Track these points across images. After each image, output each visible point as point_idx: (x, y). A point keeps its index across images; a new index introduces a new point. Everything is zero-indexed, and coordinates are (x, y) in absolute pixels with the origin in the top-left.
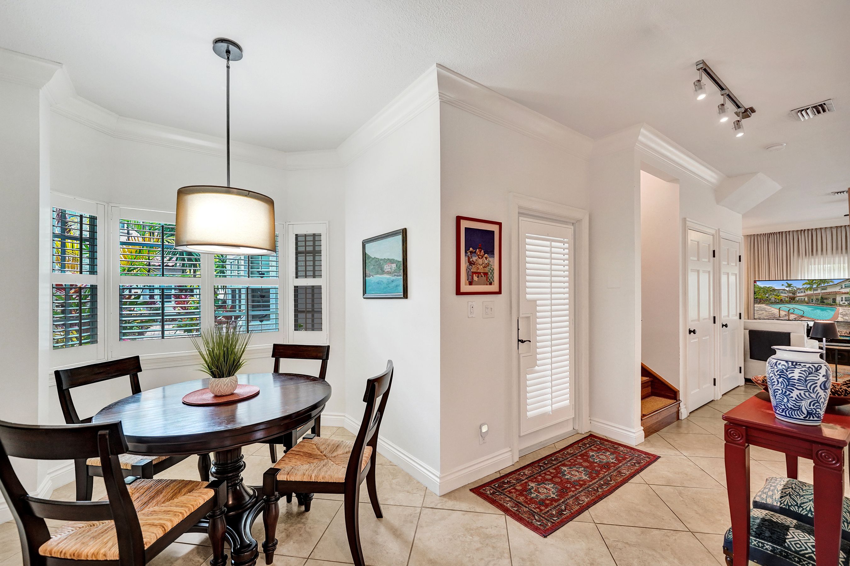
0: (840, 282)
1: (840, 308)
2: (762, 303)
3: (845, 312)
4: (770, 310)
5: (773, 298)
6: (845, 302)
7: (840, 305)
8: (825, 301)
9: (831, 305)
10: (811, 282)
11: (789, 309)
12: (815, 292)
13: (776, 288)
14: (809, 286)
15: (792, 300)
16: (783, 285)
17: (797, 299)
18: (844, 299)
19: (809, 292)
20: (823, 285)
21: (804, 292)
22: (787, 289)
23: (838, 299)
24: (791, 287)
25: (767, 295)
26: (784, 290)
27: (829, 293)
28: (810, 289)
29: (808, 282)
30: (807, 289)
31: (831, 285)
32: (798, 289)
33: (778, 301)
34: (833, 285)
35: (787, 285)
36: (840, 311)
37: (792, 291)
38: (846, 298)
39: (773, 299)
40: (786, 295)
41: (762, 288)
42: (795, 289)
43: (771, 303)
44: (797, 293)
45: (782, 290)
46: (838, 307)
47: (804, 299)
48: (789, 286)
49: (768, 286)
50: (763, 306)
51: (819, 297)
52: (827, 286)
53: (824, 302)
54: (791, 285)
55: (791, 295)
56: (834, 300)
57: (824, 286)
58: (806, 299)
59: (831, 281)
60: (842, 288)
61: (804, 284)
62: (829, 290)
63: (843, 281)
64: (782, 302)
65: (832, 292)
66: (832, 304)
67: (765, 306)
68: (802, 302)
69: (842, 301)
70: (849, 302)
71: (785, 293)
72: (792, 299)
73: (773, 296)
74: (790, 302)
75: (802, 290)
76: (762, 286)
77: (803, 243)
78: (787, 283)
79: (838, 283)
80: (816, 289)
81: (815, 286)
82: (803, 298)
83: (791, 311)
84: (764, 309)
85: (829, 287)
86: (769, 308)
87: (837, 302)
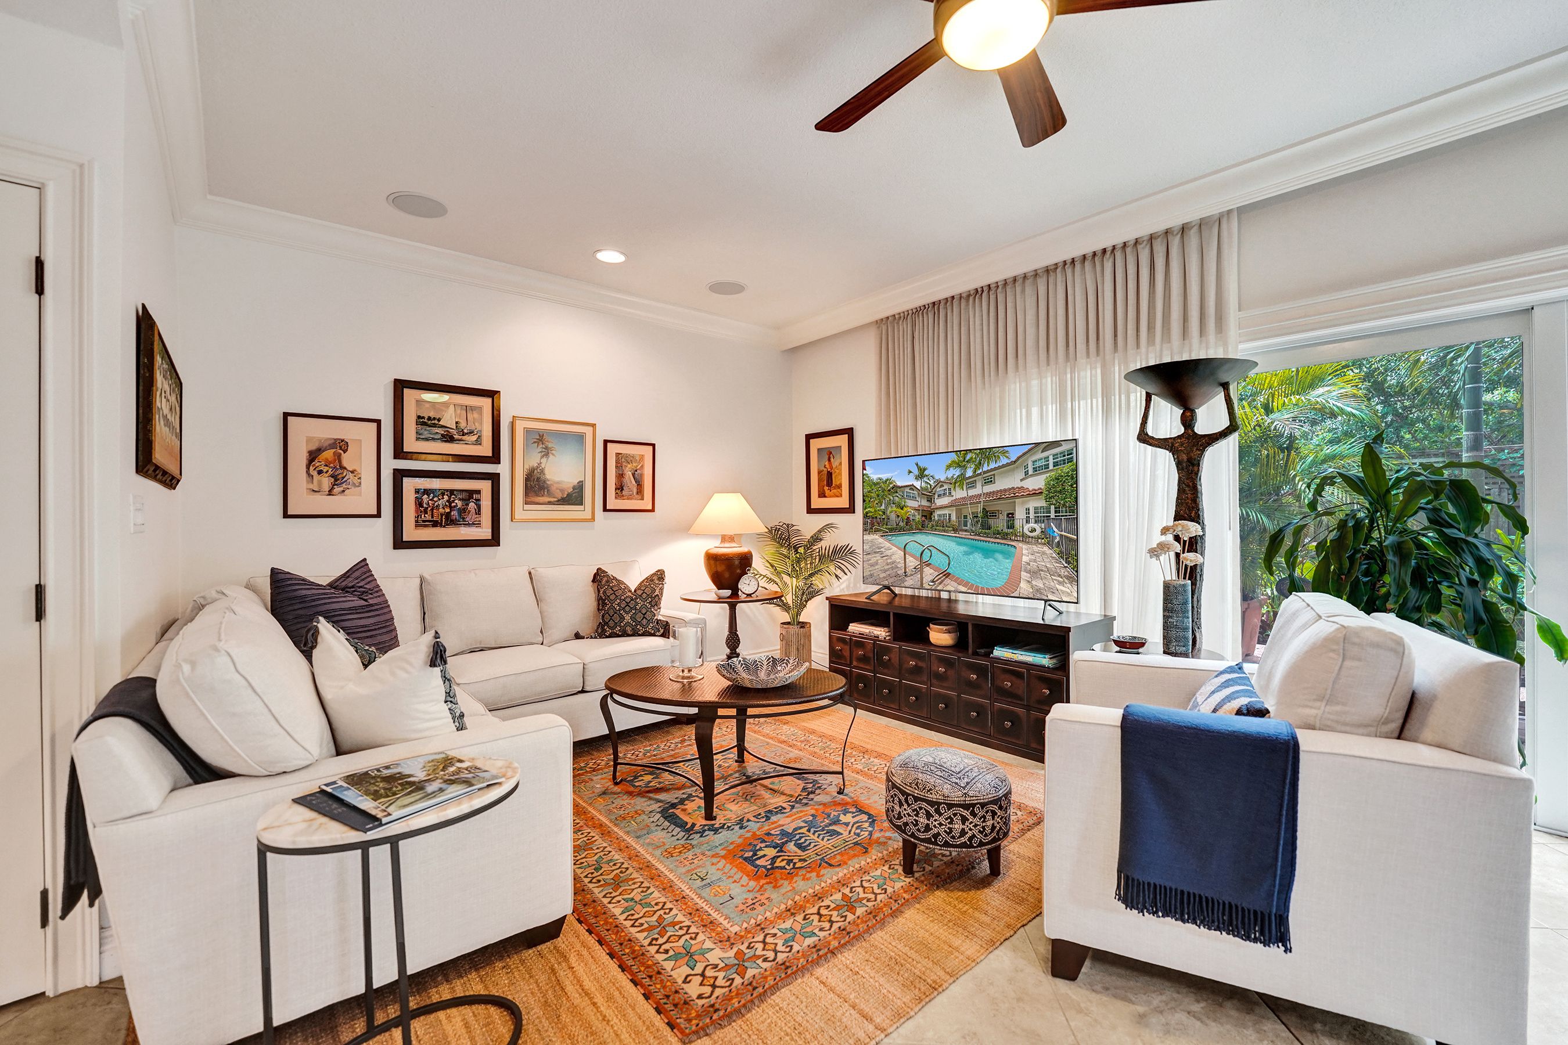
0: (1024, 454)
1: (1024, 548)
2: (877, 531)
3: (1035, 561)
4: (889, 553)
5: (892, 511)
6: (1035, 526)
7: (1025, 538)
8: (991, 521)
9: (1005, 536)
10: (962, 458)
11: (922, 549)
12: (972, 492)
13: (899, 484)
14: (956, 472)
15: (927, 520)
16: (910, 472)
17: (936, 518)
18: (1032, 515)
19: (960, 494)
20: (985, 468)
21: (950, 493)
22: (918, 484)
23: (1020, 514)
24: (925, 479)
25: (883, 507)
26: (912, 487)
27: (999, 496)
28: (961, 481)
29: (954, 457)
30: (955, 483)
31: (1003, 466)
32: (939, 483)
33: (901, 524)
34: (1008, 465)
35: (916, 472)
36: (1025, 559)
37: (926, 489)
38: (1036, 508)
39: (893, 516)
40: (915, 504)
41: (875, 484)
42: (932, 482)
43: (891, 530)
44: (936, 497)
45: (907, 490)
46: (1020, 544)
47: (950, 515)
48: (921, 474)
49: (884, 477)
50: (876, 537)
51: (979, 509)
52: (995, 469)
53: (989, 528)
54: (925, 469)
55: (925, 503)
56: (1011, 516)
57: (988, 471)
58: (954, 518)
59: (1004, 453)
60: (1026, 473)
61: (949, 467)
62: (1002, 483)
63: (1030, 450)
64: (907, 526)
65: (1005, 490)
66: (1007, 534)
67: (881, 540)
68: (944, 527)
69: (1028, 522)
70: (1043, 526)
71: (914, 498)
72: (925, 516)
73: (894, 509)
74: (922, 528)
75: (946, 487)
76: (874, 477)
77: (978, 334)
78: (917, 464)
79: (1018, 458)
80: (972, 485)
81: (969, 473)
82: (946, 512)
83: (926, 557)
84: (876, 551)
85: (1001, 473)
86: (888, 545)
87: (1018, 524)
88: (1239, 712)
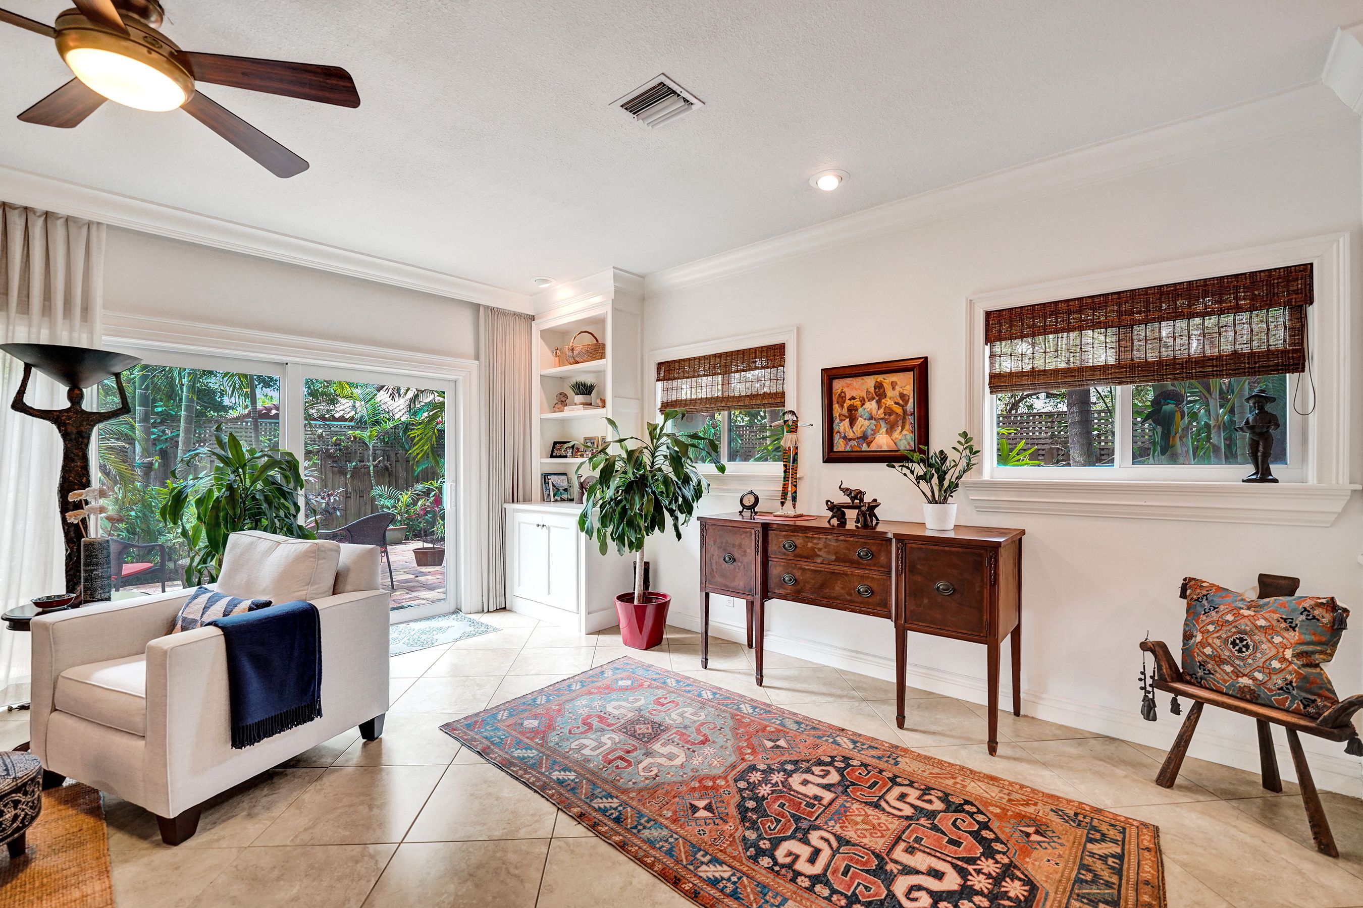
88: (250, 609)
